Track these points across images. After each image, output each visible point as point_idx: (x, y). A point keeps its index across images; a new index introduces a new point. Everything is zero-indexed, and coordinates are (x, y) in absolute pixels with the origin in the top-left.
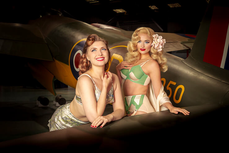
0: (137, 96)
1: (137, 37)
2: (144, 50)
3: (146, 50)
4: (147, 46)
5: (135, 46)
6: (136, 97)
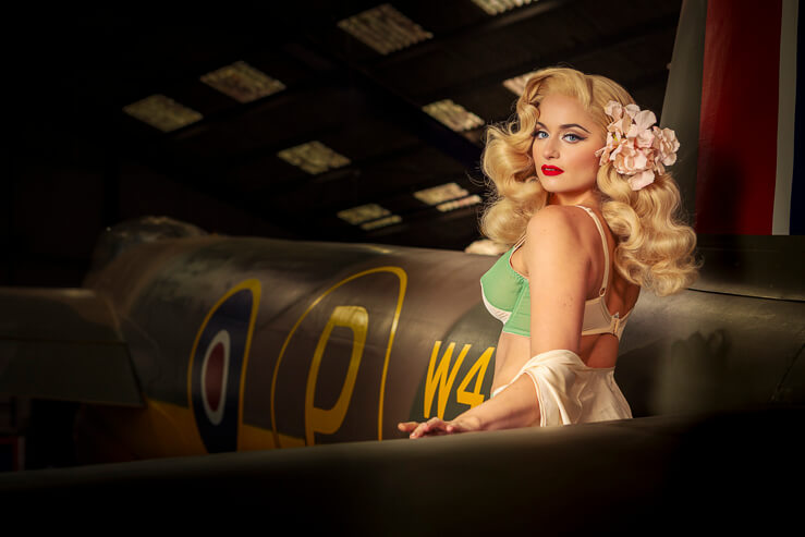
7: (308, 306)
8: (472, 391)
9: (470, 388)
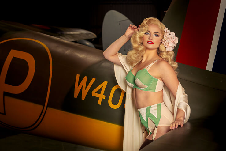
0: (152, 106)
2: (152, 43)
6: (151, 108)
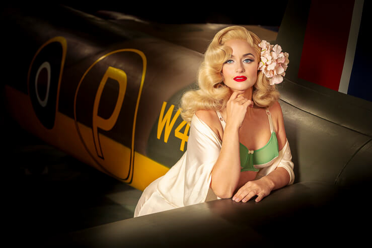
1: (222, 48)
2: (244, 79)
3: (248, 79)
4: (249, 68)
5: (218, 73)
7: (97, 59)
8: (183, 133)
9: (182, 131)
